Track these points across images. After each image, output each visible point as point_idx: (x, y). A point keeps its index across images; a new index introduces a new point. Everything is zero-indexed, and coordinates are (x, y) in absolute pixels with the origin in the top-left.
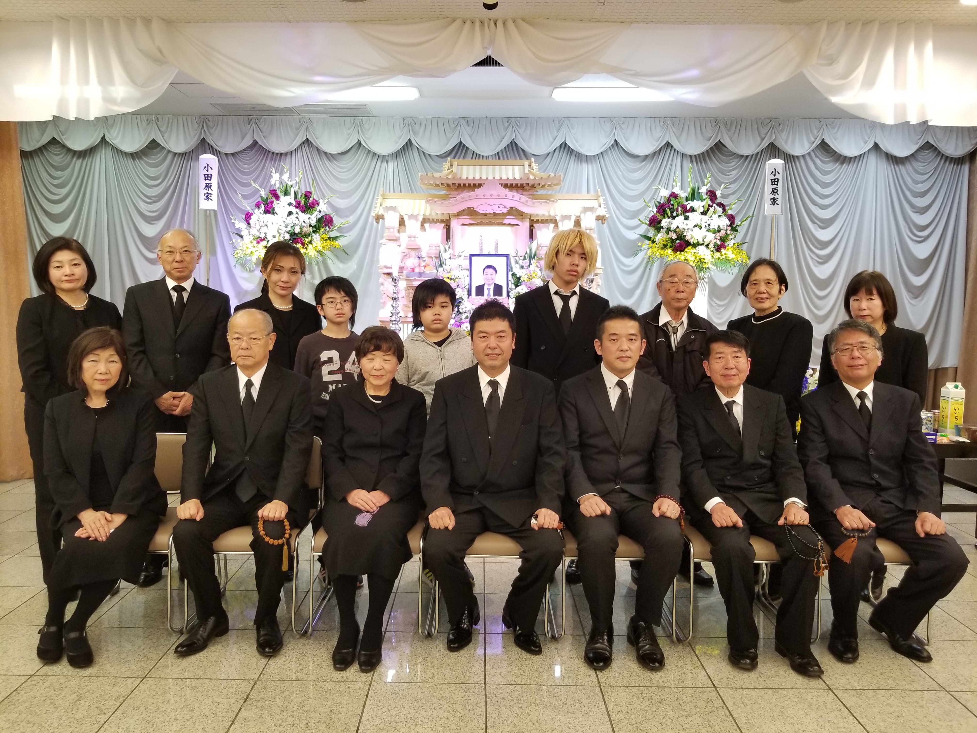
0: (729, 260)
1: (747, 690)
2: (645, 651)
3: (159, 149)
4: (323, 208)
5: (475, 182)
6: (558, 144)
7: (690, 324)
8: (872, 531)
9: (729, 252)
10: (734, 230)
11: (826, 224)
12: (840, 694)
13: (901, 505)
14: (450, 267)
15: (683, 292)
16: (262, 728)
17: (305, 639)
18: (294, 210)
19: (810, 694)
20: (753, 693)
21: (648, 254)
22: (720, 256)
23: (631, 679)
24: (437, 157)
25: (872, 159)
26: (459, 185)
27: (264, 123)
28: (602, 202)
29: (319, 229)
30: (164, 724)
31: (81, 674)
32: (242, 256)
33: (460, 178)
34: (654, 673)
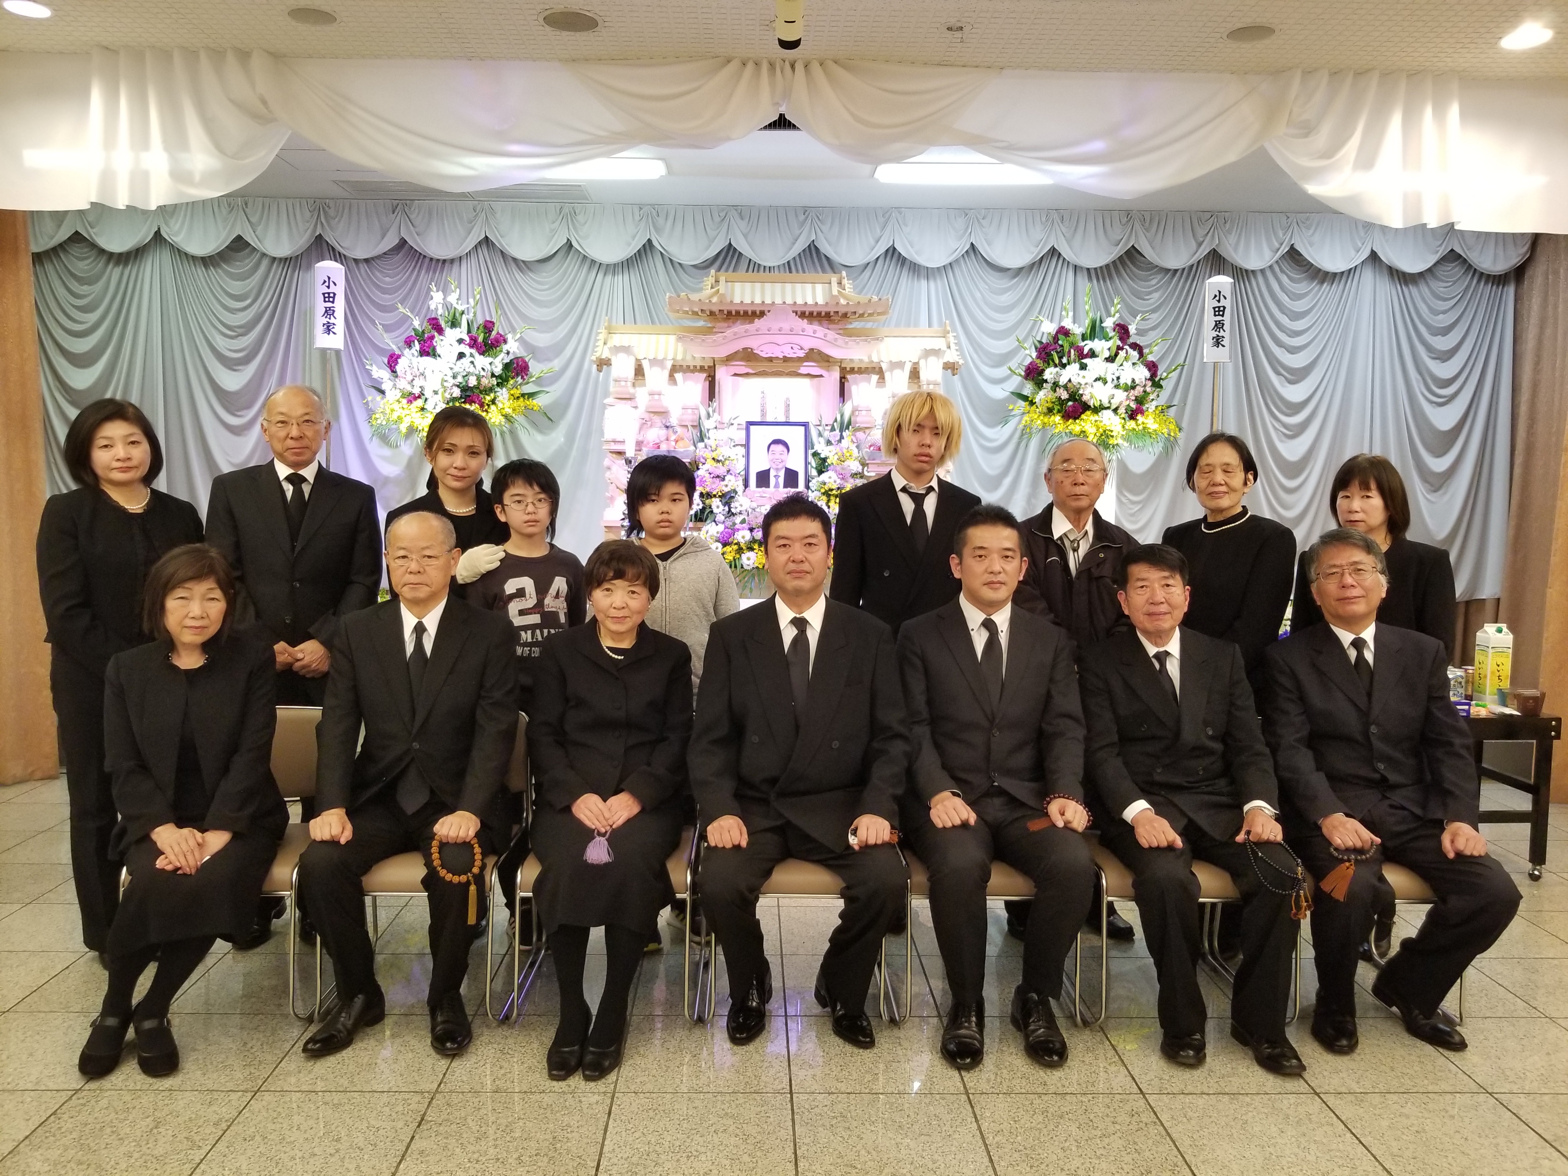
0: (1149, 433)
1: (1190, 1097)
2: (1039, 1036)
3: (247, 251)
4: (513, 347)
5: (754, 309)
6: (883, 250)
7: (1098, 536)
8: (1375, 852)
9: (1149, 421)
10: (1157, 385)
11: (1296, 376)
12: (1331, 1100)
13: (1418, 811)
14: (717, 442)
15: (1082, 484)
16: (449, 1165)
17: (505, 1028)
18: (467, 350)
19: (1285, 1102)
20: (1201, 1101)
21: (1023, 422)
22: (1135, 427)
23: (1014, 1082)
24: (694, 270)
25: (1368, 276)
26: (729, 313)
27: (417, 211)
28: (952, 340)
29: (507, 381)
30: (294, 1162)
31: (155, 1088)
32: (384, 423)
33: (732, 302)
34: (1049, 1071)
